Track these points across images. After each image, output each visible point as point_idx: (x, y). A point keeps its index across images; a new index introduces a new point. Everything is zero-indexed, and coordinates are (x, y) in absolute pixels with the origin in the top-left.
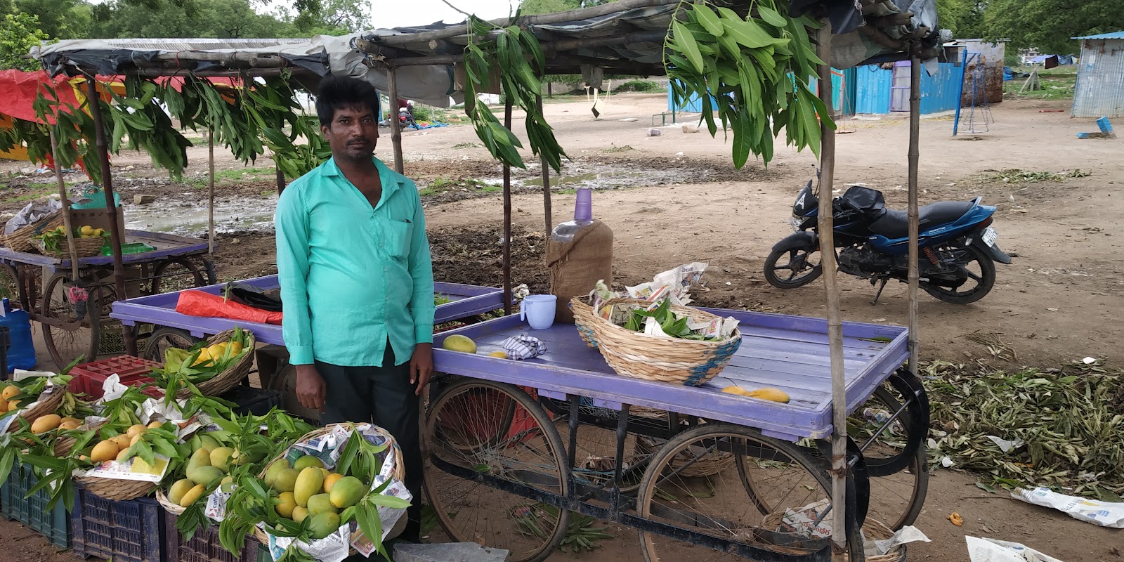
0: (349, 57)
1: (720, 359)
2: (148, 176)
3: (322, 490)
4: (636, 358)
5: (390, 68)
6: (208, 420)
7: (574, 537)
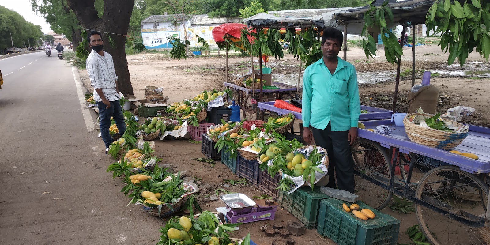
0: (331, 20)
1: (454, 140)
2: (290, 64)
3: (301, 163)
4: (415, 135)
5: (345, 24)
6: (275, 140)
7: (400, 208)
